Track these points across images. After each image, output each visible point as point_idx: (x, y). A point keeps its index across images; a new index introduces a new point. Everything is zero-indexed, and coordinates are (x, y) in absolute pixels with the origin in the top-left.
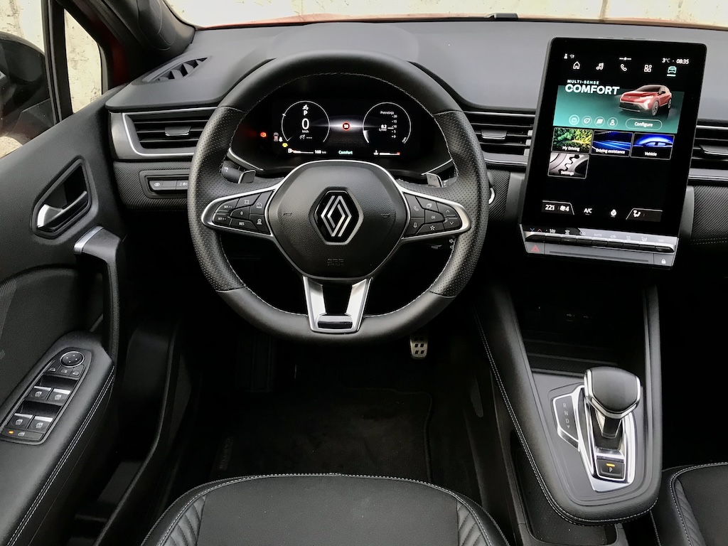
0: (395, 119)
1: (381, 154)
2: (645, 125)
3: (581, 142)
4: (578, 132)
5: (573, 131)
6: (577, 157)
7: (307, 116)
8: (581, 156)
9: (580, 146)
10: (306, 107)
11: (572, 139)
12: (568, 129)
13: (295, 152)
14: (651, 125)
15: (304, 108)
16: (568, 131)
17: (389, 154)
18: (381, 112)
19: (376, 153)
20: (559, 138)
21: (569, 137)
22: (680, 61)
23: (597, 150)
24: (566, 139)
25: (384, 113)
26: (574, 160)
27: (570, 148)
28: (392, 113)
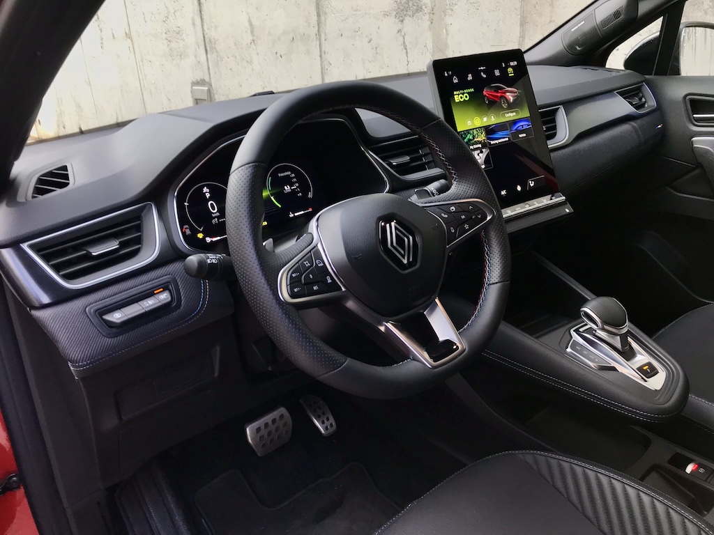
0: (294, 178)
1: (296, 214)
2: (511, 115)
3: (479, 139)
4: (475, 132)
5: (471, 132)
6: (482, 152)
7: (210, 199)
8: (484, 150)
9: (480, 142)
10: (205, 190)
11: (474, 139)
12: (468, 131)
13: (214, 239)
14: (515, 114)
15: (204, 191)
16: (469, 133)
17: (302, 212)
18: (279, 175)
19: (291, 215)
20: (465, 140)
21: (471, 138)
22: (512, 64)
23: (492, 142)
24: (470, 140)
25: (282, 175)
26: (480, 155)
27: (475, 146)
28: (289, 173)
